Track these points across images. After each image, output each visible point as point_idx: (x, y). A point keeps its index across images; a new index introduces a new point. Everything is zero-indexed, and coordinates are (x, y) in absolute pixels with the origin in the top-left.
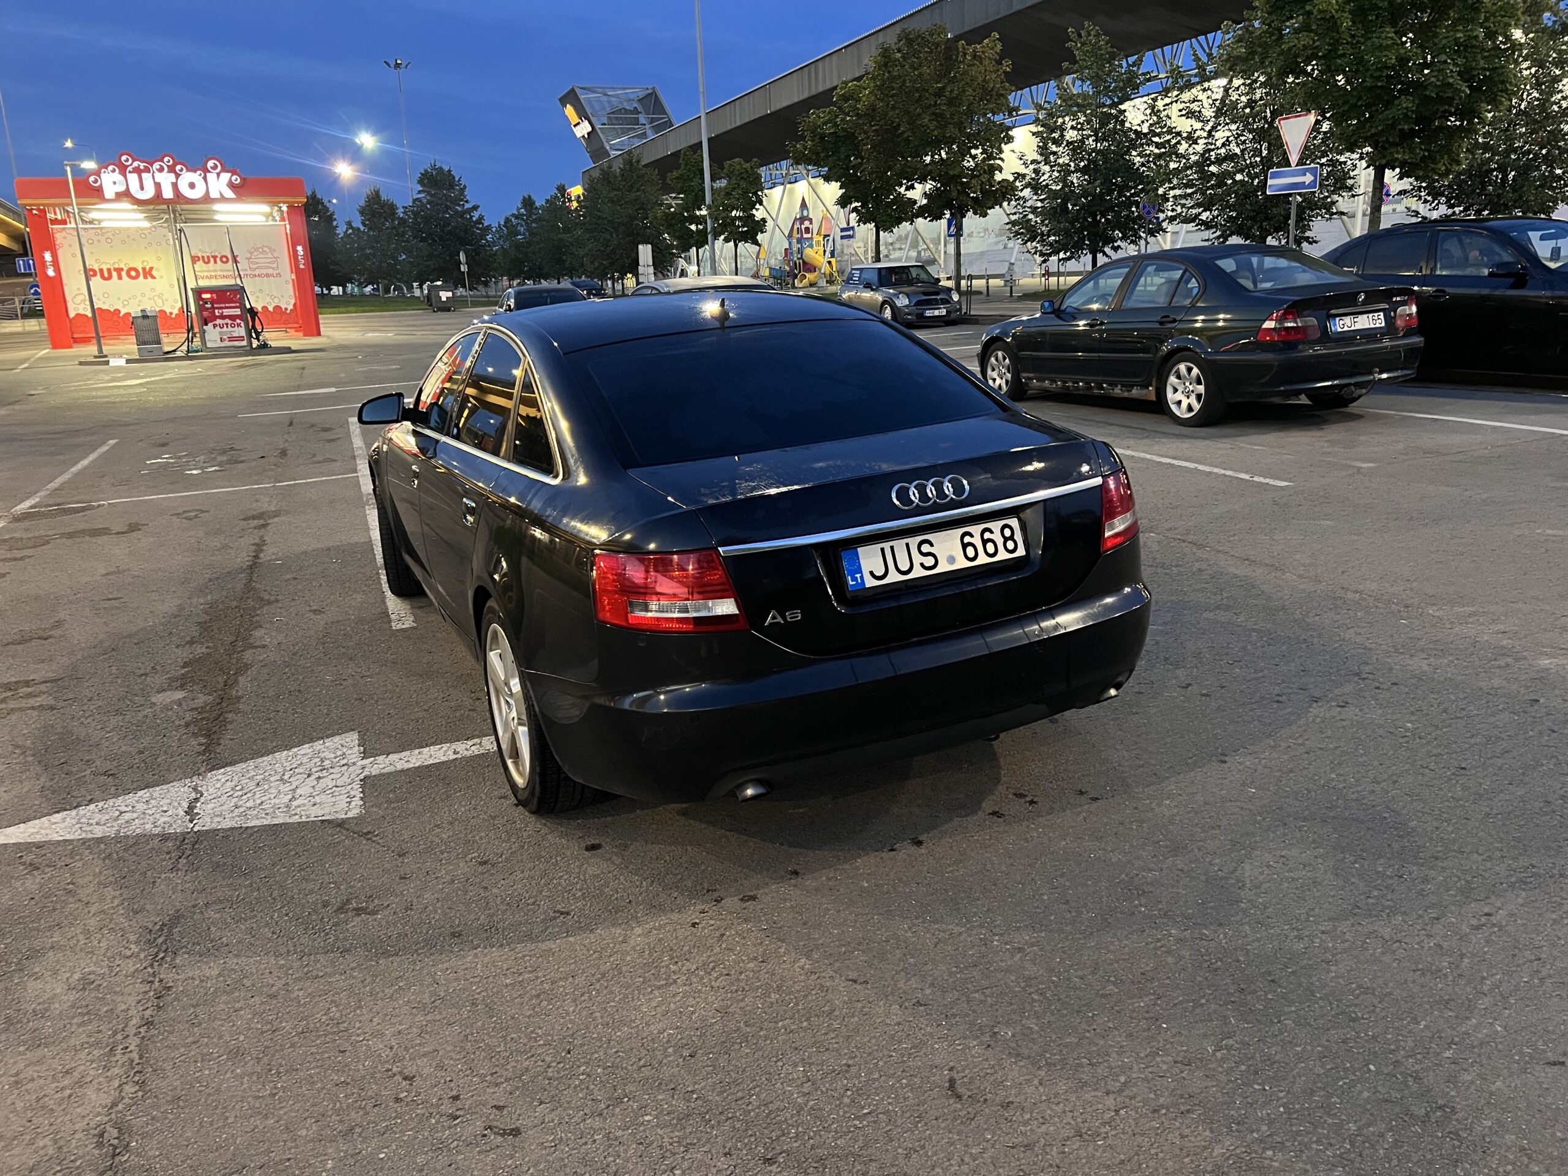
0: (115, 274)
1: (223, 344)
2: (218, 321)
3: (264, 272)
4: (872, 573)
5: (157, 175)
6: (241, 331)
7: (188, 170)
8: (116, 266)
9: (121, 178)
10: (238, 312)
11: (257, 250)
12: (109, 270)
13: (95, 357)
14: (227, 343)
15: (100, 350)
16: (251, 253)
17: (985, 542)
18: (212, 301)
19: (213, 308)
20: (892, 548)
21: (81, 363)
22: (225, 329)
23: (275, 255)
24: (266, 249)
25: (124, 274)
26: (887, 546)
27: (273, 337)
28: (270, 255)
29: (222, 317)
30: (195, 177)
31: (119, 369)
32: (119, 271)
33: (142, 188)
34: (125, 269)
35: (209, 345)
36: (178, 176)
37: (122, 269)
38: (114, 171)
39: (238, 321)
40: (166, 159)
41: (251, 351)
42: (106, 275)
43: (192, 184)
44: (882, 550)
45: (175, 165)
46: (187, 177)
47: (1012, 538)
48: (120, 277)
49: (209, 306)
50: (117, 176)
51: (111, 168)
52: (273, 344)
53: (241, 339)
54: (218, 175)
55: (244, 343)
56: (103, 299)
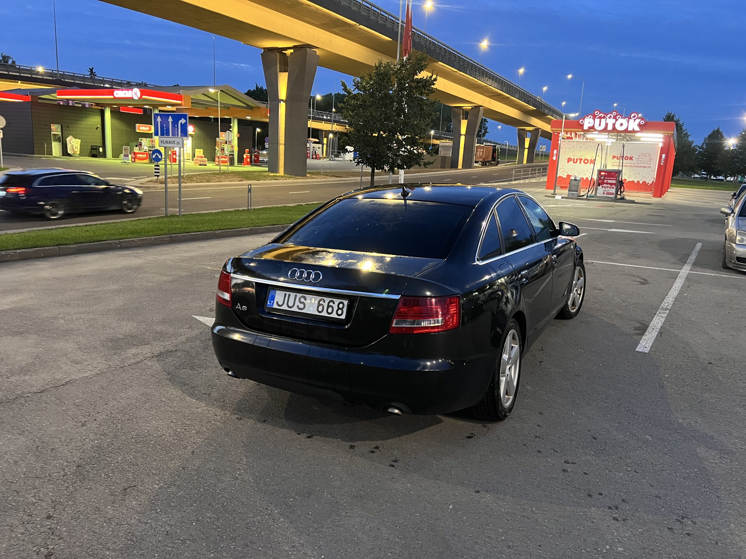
0: (579, 161)
1: (604, 195)
2: (605, 185)
3: (643, 165)
4: (277, 302)
5: (608, 119)
6: (613, 191)
7: (622, 118)
8: (580, 158)
9: (592, 121)
10: (614, 182)
11: (643, 155)
12: (577, 159)
13: (552, 194)
14: (605, 195)
15: (555, 192)
16: (639, 156)
17: (329, 306)
18: (605, 176)
19: (604, 179)
20: (289, 295)
21: (545, 196)
22: (607, 189)
23: (651, 158)
24: (647, 155)
25: (582, 161)
26: (288, 293)
27: (629, 195)
28: (648, 158)
29: (607, 183)
30: (624, 121)
31: (558, 200)
32: (581, 160)
33: (600, 125)
34: (583, 159)
35: (597, 195)
36: (617, 120)
37: (582, 159)
38: (590, 117)
39: (613, 186)
40: (614, 113)
41: (616, 200)
42: (575, 161)
43: (622, 124)
44: (286, 294)
45: (617, 115)
46: (621, 121)
47: (342, 309)
48: (580, 163)
49: (602, 178)
50: (591, 120)
51: (590, 116)
52: (627, 198)
53: (612, 194)
54: (635, 120)
55: (613, 196)
56: (571, 171)
